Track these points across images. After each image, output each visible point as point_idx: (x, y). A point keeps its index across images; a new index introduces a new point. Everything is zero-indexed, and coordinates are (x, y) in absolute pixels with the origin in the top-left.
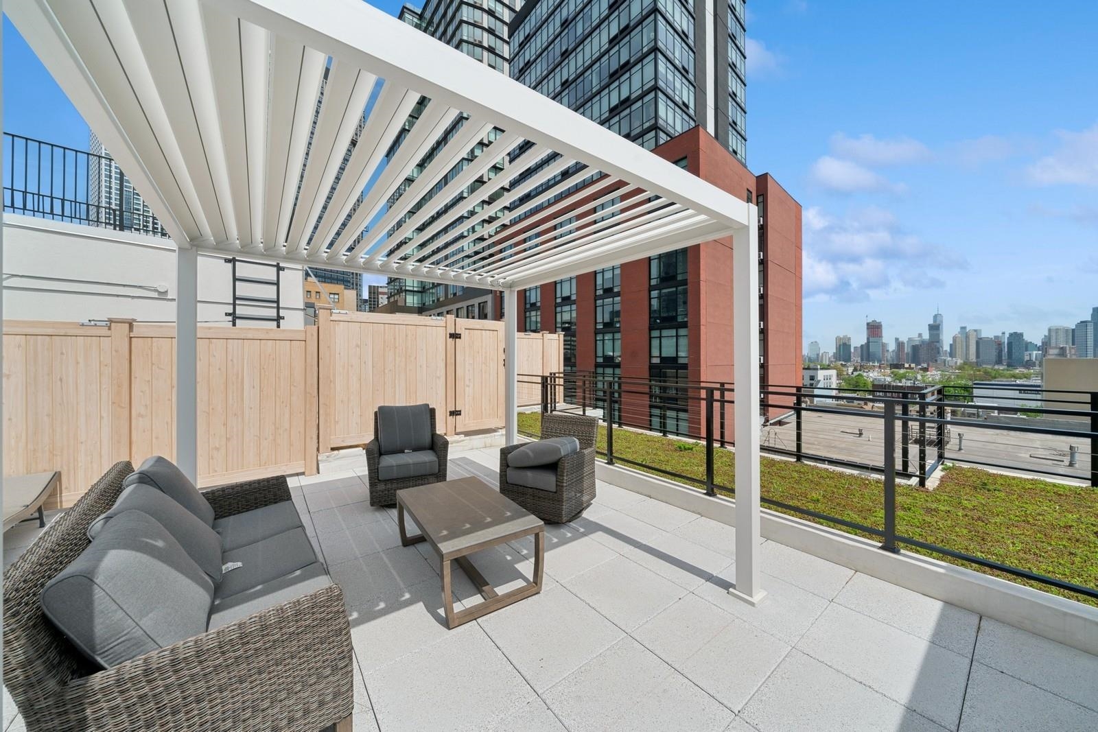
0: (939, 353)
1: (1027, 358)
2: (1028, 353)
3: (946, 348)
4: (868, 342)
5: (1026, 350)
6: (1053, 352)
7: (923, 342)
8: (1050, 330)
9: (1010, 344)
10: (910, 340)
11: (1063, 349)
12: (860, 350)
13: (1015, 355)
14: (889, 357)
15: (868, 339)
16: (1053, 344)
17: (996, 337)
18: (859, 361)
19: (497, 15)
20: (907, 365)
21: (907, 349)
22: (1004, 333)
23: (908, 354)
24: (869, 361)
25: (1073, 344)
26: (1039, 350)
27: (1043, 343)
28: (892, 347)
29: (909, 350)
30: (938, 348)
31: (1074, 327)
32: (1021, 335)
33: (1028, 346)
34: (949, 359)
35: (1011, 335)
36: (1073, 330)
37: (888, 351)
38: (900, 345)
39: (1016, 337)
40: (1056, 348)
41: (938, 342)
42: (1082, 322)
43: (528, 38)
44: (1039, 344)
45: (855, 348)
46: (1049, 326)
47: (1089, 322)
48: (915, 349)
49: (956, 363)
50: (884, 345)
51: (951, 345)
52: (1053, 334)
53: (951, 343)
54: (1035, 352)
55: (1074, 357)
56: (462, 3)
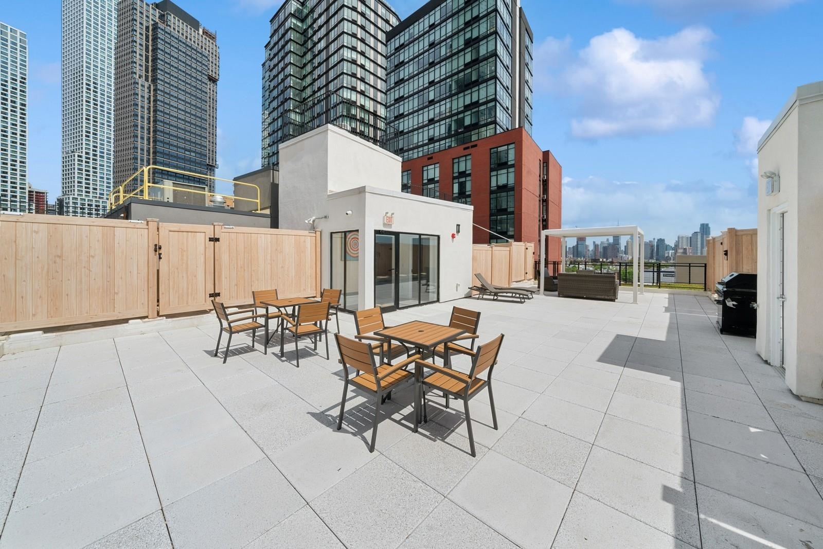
0: (618, 252)
1: (666, 255)
2: (667, 252)
3: (623, 248)
4: (578, 244)
5: (666, 250)
6: (680, 251)
7: (609, 244)
8: (679, 237)
9: (658, 246)
10: (602, 243)
11: (685, 249)
12: (572, 250)
13: (661, 253)
14: (589, 255)
15: (577, 242)
16: (680, 247)
17: (650, 241)
18: (572, 257)
19: (366, 16)
20: (601, 260)
21: (601, 249)
22: (654, 239)
23: (600, 252)
24: (578, 257)
25: (690, 246)
26: (673, 250)
27: (675, 245)
28: (591, 248)
29: (602, 250)
30: (618, 249)
31: (691, 236)
32: (664, 240)
33: (667, 247)
34: (624, 255)
35: (658, 240)
36: (691, 237)
37: (589, 250)
38: (596, 246)
39: (661, 241)
40: (682, 249)
41: (618, 244)
42: (695, 233)
43: (402, 46)
44: (673, 246)
45: (569, 248)
46: (678, 235)
47: (699, 232)
48: (605, 249)
49: (628, 258)
50: (587, 247)
51: (625, 246)
52: (680, 240)
53: (626, 245)
54: (671, 251)
55: (691, 254)
56: (343, 6)
